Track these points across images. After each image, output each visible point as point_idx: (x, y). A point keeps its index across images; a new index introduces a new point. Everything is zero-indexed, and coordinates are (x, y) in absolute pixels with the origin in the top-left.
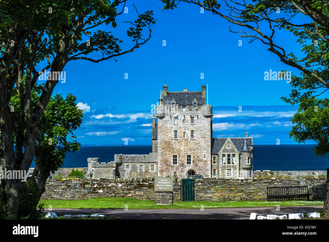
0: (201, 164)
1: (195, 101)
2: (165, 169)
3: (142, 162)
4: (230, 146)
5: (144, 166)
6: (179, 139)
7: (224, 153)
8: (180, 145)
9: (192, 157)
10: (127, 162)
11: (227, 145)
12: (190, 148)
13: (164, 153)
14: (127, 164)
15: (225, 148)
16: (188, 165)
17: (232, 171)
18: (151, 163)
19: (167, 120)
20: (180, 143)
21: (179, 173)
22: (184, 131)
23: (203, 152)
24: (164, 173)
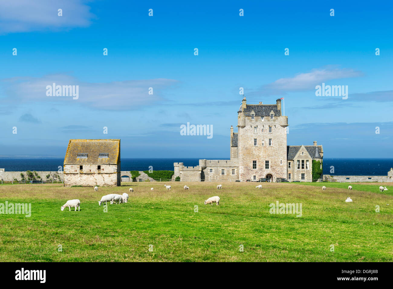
0: (278, 169)
1: (272, 112)
2: (246, 173)
3: (224, 167)
4: (304, 152)
5: (226, 170)
6: (258, 146)
7: (299, 159)
8: (259, 152)
9: (270, 163)
10: (211, 166)
11: (301, 152)
12: (269, 154)
13: (244, 158)
14: (211, 168)
15: (300, 154)
16: (266, 169)
17: (305, 175)
18: (232, 168)
19: (248, 130)
20: (259, 150)
21: (259, 176)
22: (263, 139)
23: (280, 158)
24: (245, 177)
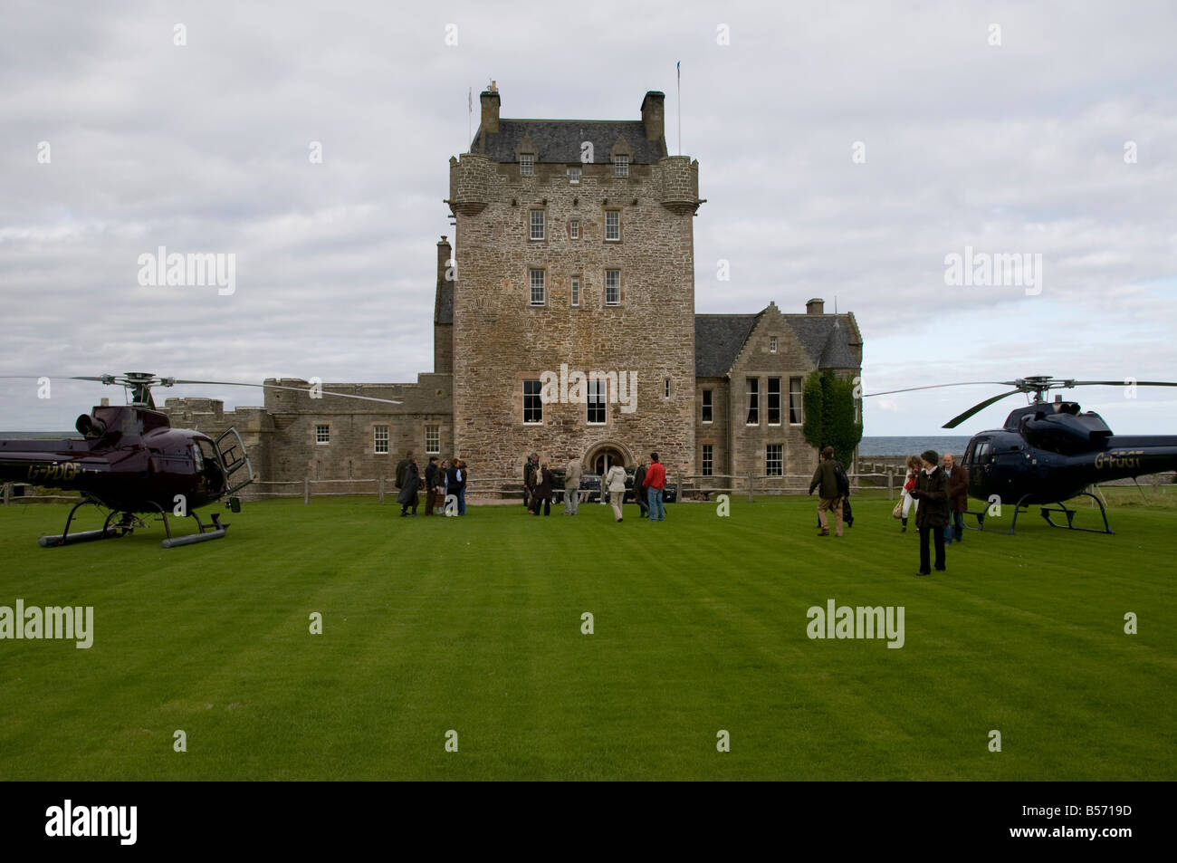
0: (650, 423)
1: (620, 145)
2: (488, 444)
3: (384, 415)
4: (780, 340)
5: (396, 428)
6: (551, 305)
7: (754, 374)
8: (556, 334)
10: (321, 410)
11: (765, 335)
12: (603, 346)
13: (482, 370)
14: (322, 422)
15: (757, 350)
16: (590, 424)
17: (786, 453)
18: (426, 419)
19: (499, 223)
20: (557, 327)
21: (552, 461)
22: (574, 272)
23: (662, 366)
24: (482, 463)
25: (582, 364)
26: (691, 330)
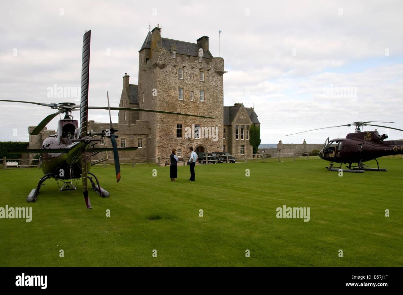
3: (124, 134)
4: (244, 115)
5: (128, 139)
6: (185, 100)
8: (186, 109)
11: (241, 113)
13: (165, 120)
15: (239, 117)
17: (245, 148)
18: (138, 136)
19: (170, 72)
20: (187, 107)
21: (185, 150)
22: (191, 90)
23: (215, 121)
24: (164, 151)
25: (194, 119)
26: (223, 111)
